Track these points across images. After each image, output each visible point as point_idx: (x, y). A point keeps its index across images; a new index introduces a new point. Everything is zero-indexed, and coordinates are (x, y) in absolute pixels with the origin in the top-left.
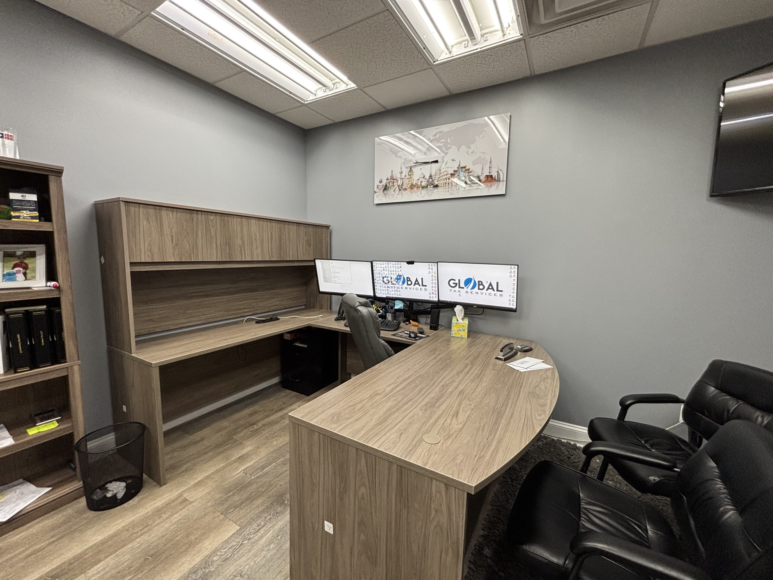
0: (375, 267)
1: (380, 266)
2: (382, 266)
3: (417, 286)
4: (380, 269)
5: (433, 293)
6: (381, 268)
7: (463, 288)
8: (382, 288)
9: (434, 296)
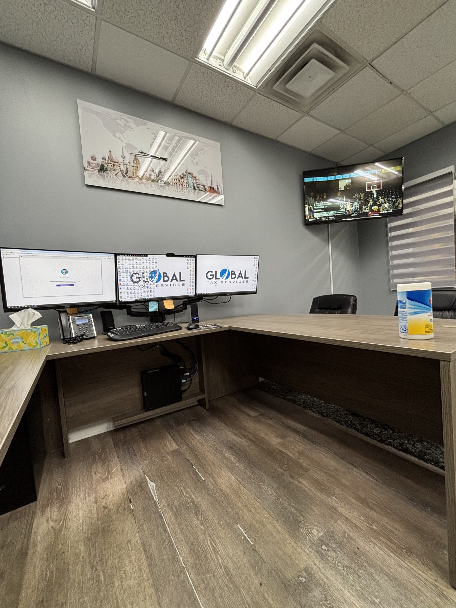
3: (174, 281)
7: (219, 279)
9: (191, 291)
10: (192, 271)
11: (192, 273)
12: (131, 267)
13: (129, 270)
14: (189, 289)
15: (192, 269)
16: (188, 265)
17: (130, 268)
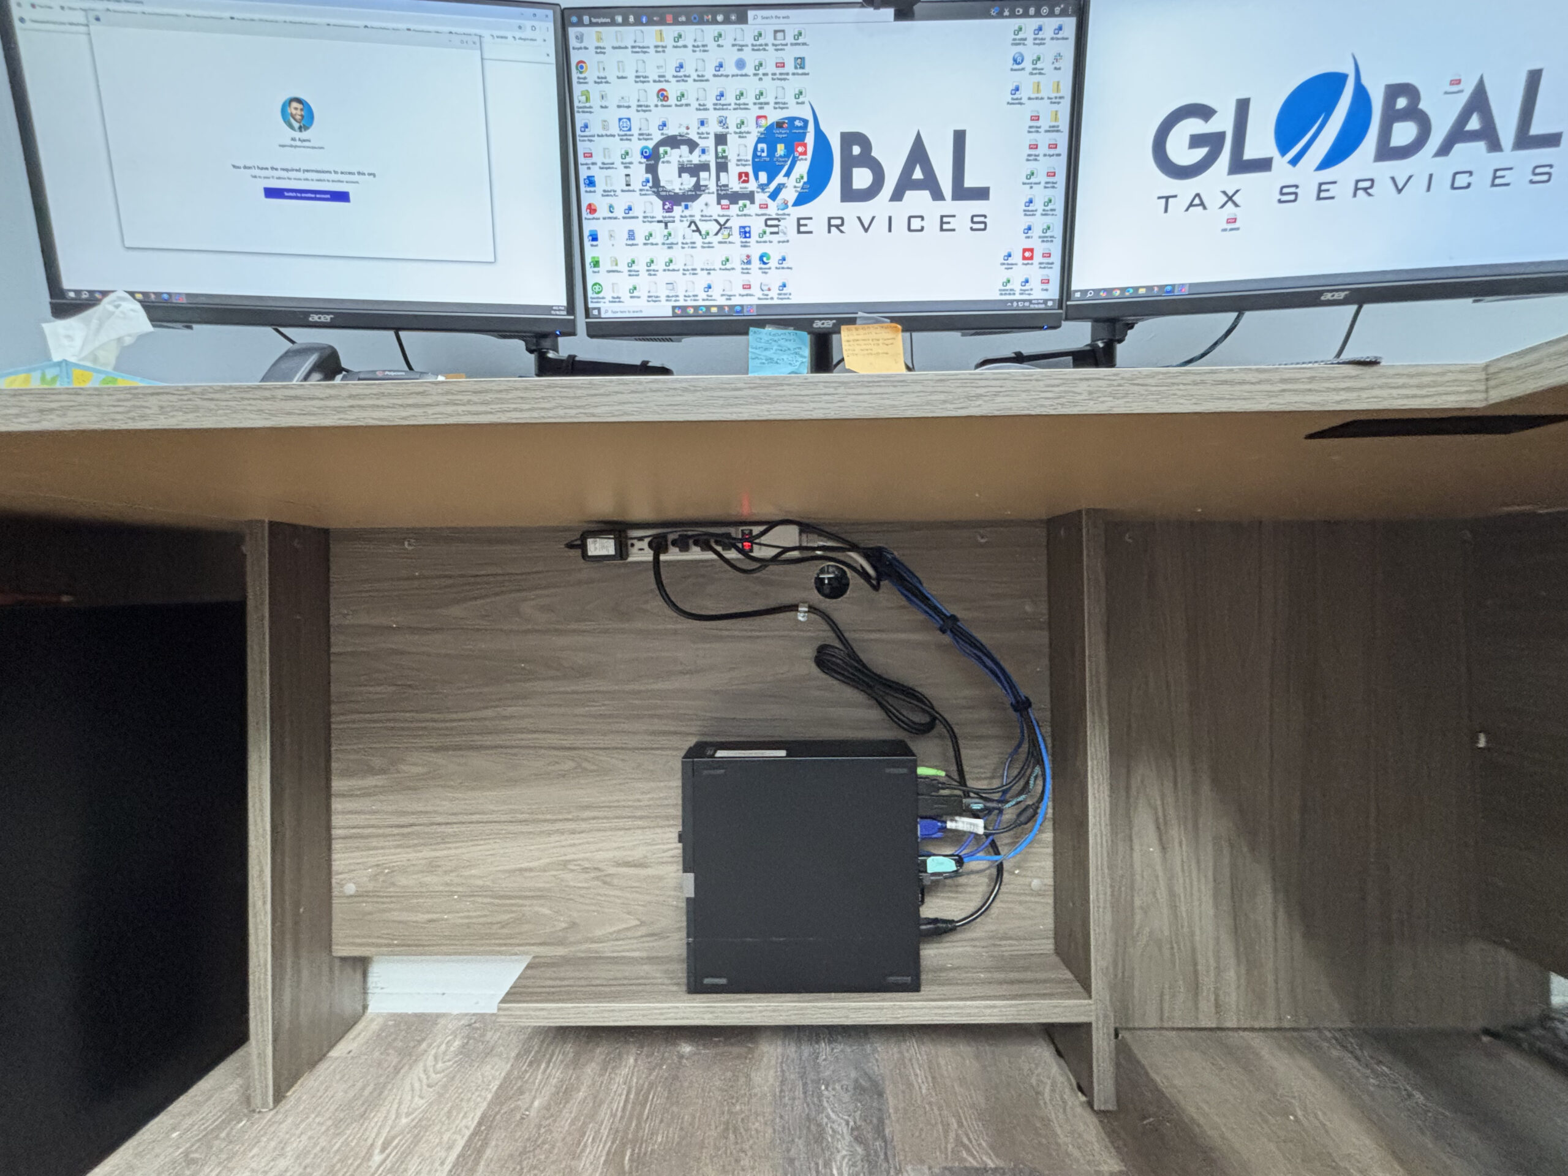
0: (591, 74)
1: (631, 63)
2: (652, 65)
3: (918, 200)
4: (631, 91)
5: (1028, 254)
6: (641, 79)
7: (1264, 165)
8: (642, 254)
9: (1035, 273)
10: (1044, 123)
11: (1043, 140)
12: (653, 100)
13: (637, 121)
14: (1017, 257)
15: (1044, 109)
16: (1017, 78)
17: (643, 108)
